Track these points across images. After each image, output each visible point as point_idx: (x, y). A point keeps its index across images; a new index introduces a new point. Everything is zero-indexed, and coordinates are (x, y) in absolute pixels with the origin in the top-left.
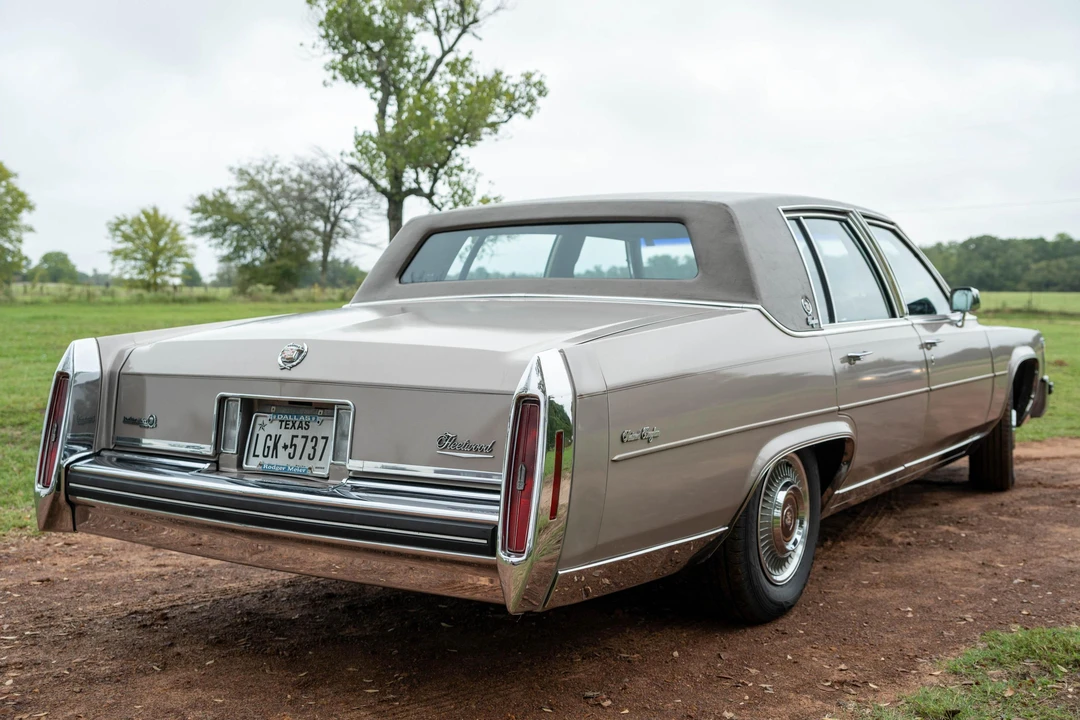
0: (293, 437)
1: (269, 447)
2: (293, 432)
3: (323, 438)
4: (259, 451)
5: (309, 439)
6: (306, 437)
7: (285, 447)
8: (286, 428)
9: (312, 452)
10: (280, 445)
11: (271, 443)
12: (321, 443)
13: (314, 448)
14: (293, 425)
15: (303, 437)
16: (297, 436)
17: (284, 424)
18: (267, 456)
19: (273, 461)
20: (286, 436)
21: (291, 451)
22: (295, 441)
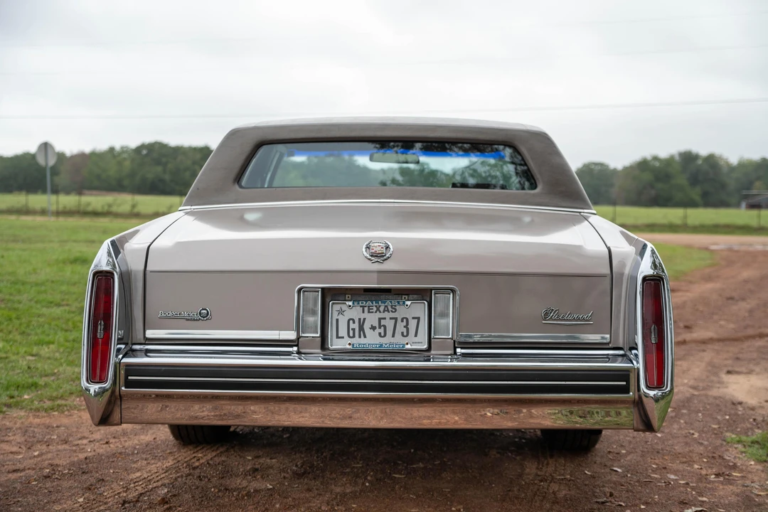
0: (380, 319)
1: (354, 330)
2: (378, 315)
3: (413, 318)
4: (343, 332)
5: (399, 320)
6: (396, 319)
7: (373, 328)
8: (369, 312)
9: (405, 330)
10: (367, 327)
11: (356, 326)
12: (413, 324)
13: (406, 327)
14: (378, 310)
15: (391, 319)
16: (385, 319)
17: (366, 309)
18: (354, 336)
19: (363, 341)
20: (372, 319)
21: (382, 330)
22: (383, 322)
